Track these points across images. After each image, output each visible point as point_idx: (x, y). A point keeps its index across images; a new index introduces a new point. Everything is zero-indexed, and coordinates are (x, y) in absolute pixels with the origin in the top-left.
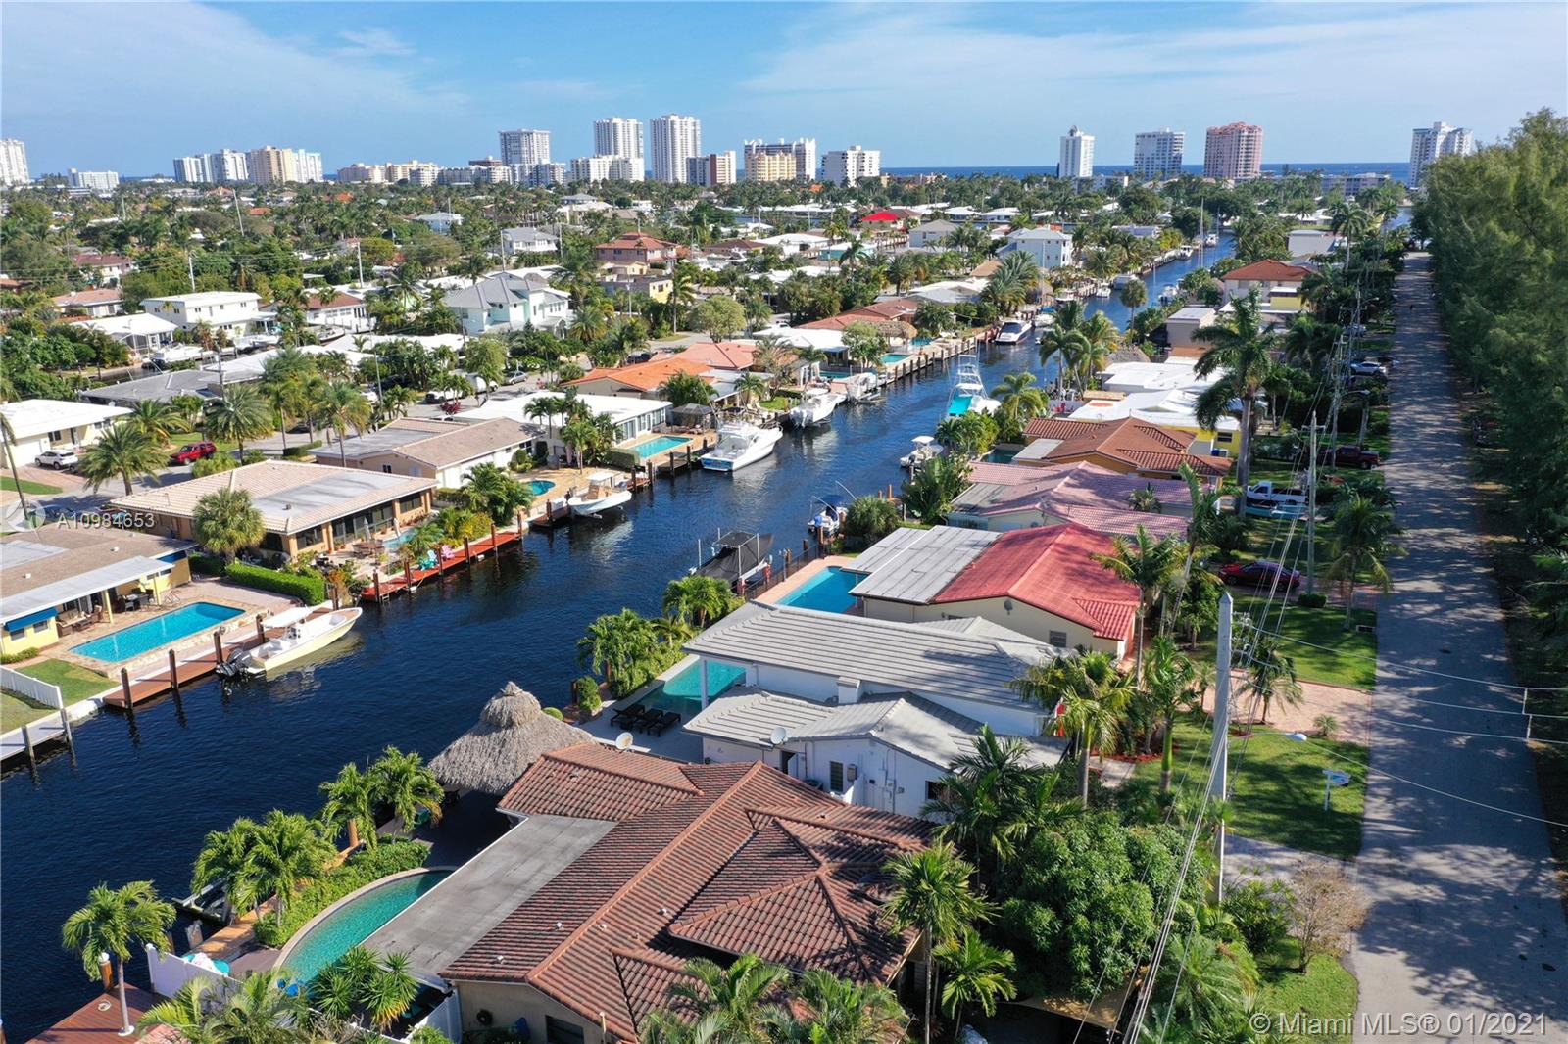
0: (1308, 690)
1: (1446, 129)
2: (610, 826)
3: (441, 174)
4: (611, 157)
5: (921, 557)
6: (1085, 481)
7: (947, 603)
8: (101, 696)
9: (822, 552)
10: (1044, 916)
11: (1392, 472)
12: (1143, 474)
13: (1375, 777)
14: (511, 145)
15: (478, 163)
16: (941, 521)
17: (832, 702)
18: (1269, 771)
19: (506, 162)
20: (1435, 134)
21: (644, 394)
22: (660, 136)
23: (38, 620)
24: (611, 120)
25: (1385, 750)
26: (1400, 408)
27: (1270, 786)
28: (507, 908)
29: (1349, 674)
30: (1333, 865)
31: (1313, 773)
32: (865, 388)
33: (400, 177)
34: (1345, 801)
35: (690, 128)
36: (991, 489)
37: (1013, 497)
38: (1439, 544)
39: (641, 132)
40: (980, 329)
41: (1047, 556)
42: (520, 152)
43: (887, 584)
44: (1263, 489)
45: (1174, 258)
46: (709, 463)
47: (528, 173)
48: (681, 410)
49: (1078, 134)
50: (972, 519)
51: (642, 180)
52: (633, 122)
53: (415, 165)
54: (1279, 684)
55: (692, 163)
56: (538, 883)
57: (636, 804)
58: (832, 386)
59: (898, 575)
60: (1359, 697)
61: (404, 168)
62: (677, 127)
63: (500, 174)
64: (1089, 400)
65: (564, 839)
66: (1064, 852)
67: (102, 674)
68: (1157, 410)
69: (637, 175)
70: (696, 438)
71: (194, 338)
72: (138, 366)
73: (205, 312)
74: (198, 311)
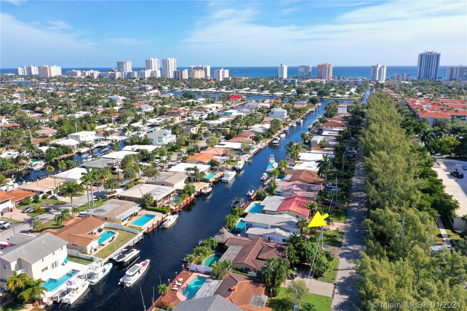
0: (335, 223)
1: (380, 66)
2: (243, 247)
3: (100, 74)
4: (151, 70)
5: (273, 202)
6: (298, 186)
7: (279, 211)
8: (143, 231)
9: (253, 200)
10: (303, 253)
11: (354, 179)
12: (308, 183)
13: (344, 236)
14: (120, 66)
15: (110, 71)
16: (273, 195)
17: (267, 228)
18: (329, 236)
19: (119, 71)
20: (377, 67)
21: (204, 164)
22: (165, 65)
23: (125, 219)
24: (150, 59)
25: (346, 233)
26: (357, 163)
27: (329, 238)
28: (235, 257)
29: (342, 221)
30: (337, 248)
31: (335, 236)
32: (247, 158)
33: (87, 75)
34: (339, 240)
35: (173, 61)
36: (281, 187)
37: (286, 189)
38: (360, 196)
39: (159, 62)
40: (268, 139)
41: (294, 203)
42: (123, 68)
43: (269, 208)
44: (330, 185)
45: (311, 111)
46: (223, 180)
47: (126, 74)
48: (213, 167)
49: (283, 66)
50: (279, 194)
51: (160, 77)
52: (157, 59)
53: (92, 72)
54: (331, 223)
55: (175, 73)
56: (237, 253)
57: (245, 244)
58: (241, 158)
59: (270, 206)
60: (343, 224)
61: (88, 73)
62: (170, 61)
63: (118, 75)
64: (296, 163)
65: (237, 248)
66: (304, 246)
67: (140, 228)
68: (310, 167)
69: (159, 75)
70: (217, 173)
71: (83, 144)
72: (75, 153)
73: (84, 137)
74: (82, 137)
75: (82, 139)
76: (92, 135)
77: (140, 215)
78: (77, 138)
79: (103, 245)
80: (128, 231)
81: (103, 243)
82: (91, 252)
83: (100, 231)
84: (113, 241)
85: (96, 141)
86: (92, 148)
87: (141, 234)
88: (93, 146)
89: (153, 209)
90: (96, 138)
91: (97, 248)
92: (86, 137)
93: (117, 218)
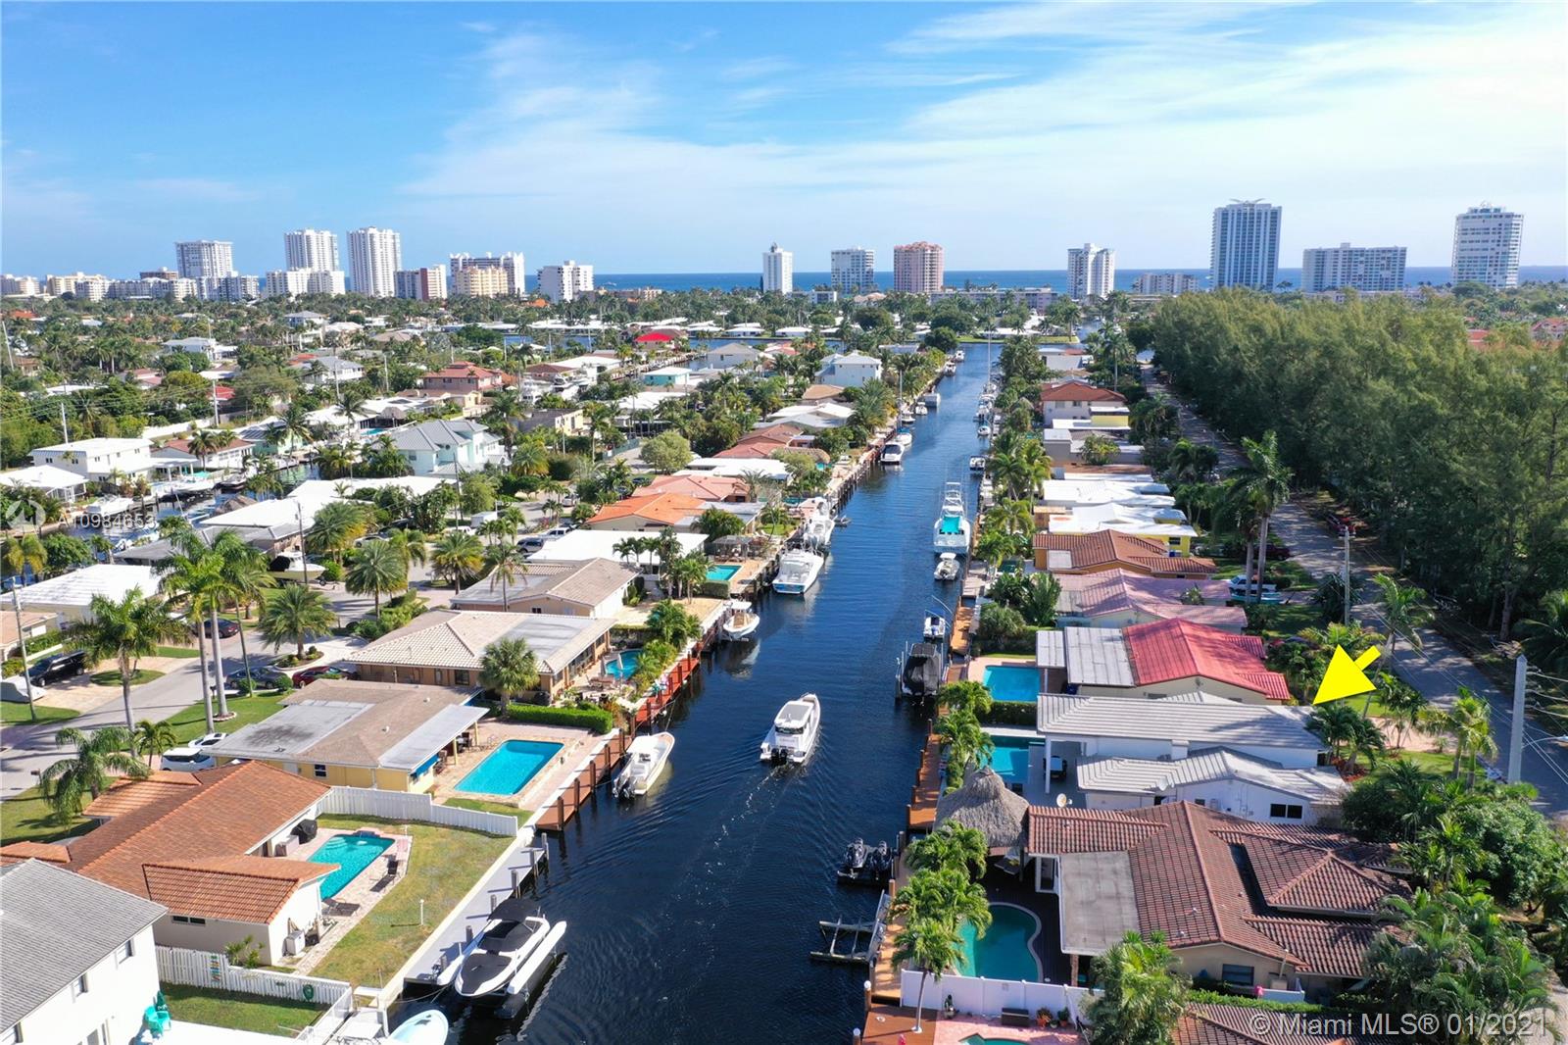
2: (1124, 855)
3: (112, 287)
4: (308, 271)
5: (1087, 652)
7: (1149, 685)
8: (533, 820)
9: (969, 655)
11: (1302, 561)
14: (190, 257)
15: (151, 275)
17: (1166, 758)
19: (185, 274)
22: (358, 249)
23: (424, 769)
24: (303, 232)
28: (1129, 909)
32: (826, 511)
33: (63, 290)
35: (390, 241)
36: (1065, 595)
37: (1094, 600)
39: (335, 245)
40: (860, 450)
41: (1193, 645)
42: (201, 264)
43: (1091, 676)
45: (942, 374)
46: (782, 587)
47: (216, 286)
48: (716, 542)
49: (778, 251)
50: (1084, 620)
51: (343, 292)
52: (327, 234)
53: (81, 277)
55: (400, 277)
56: (1127, 893)
57: (1128, 838)
58: (801, 510)
59: (1090, 668)
61: (67, 281)
62: (376, 240)
63: (183, 288)
64: (1048, 514)
65: (1104, 866)
67: (513, 806)
68: (1117, 522)
69: (338, 288)
70: (742, 565)
71: (104, 487)
72: (70, 521)
73: (104, 459)
74: (97, 459)
75: (98, 468)
76: (137, 451)
77: (482, 748)
78: (75, 462)
79: (348, 909)
80: (456, 828)
81: (345, 896)
82: (287, 951)
83: (304, 833)
84: (397, 880)
85: (159, 473)
86: (147, 499)
87: (525, 835)
88: (148, 493)
89: (538, 714)
90: (159, 462)
91: (322, 931)
92: (113, 457)
93: (383, 760)
